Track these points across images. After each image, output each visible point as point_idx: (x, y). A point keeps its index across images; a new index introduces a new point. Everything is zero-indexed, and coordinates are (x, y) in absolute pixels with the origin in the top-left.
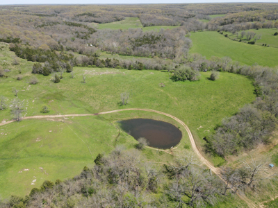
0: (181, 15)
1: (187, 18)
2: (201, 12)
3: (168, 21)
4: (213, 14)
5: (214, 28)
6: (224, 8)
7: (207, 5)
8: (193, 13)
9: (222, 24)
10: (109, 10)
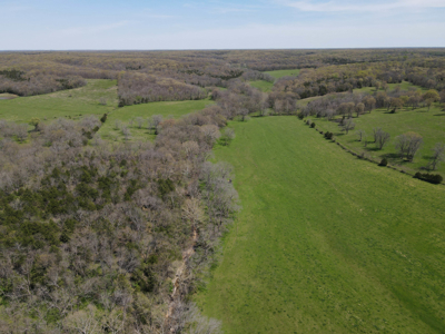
0: (215, 73)
1: (227, 78)
2: (252, 65)
3: (183, 88)
4: (273, 69)
5: (288, 107)
6: (292, 58)
7: (260, 53)
8: (238, 68)
9: (303, 96)
10: (76, 63)
